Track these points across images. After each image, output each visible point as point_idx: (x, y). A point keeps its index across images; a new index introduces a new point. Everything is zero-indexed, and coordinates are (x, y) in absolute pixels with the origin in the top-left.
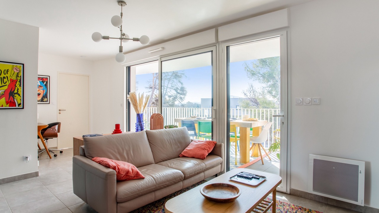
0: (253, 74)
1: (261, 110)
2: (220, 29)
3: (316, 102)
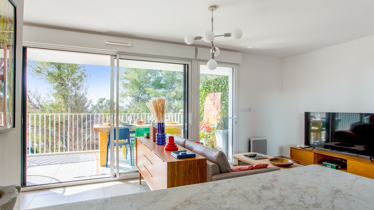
2: (199, 49)
3: (250, 110)
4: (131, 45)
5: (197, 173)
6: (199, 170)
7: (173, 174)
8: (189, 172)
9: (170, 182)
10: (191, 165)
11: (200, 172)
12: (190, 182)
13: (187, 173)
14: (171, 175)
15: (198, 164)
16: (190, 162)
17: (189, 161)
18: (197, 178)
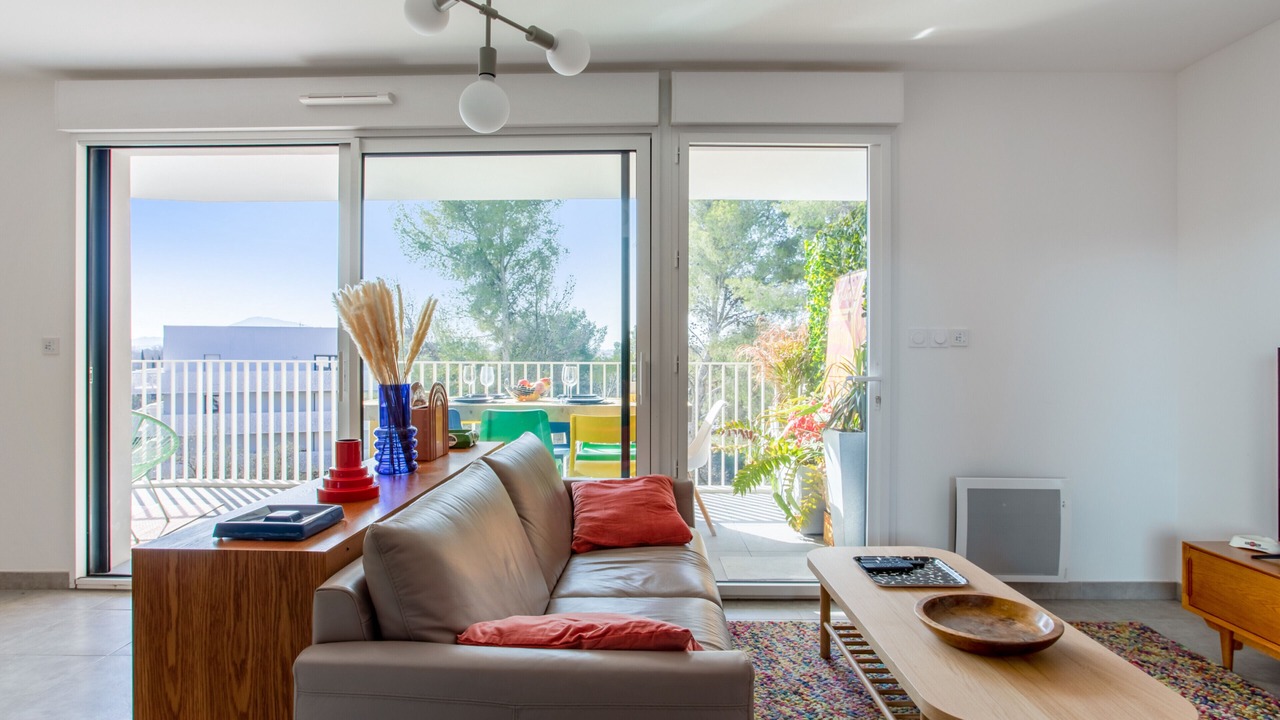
0: (425, 247)
1: (447, 364)
2: (679, 79)
3: (959, 341)
4: (385, 99)
5: (278, 618)
6: (284, 604)
7: (161, 608)
8: (238, 607)
9: (143, 638)
10: (246, 575)
11: (291, 616)
12: (243, 656)
13: (224, 611)
14: (152, 608)
15: (283, 575)
16: (242, 563)
17: (233, 556)
18: (276, 643)
